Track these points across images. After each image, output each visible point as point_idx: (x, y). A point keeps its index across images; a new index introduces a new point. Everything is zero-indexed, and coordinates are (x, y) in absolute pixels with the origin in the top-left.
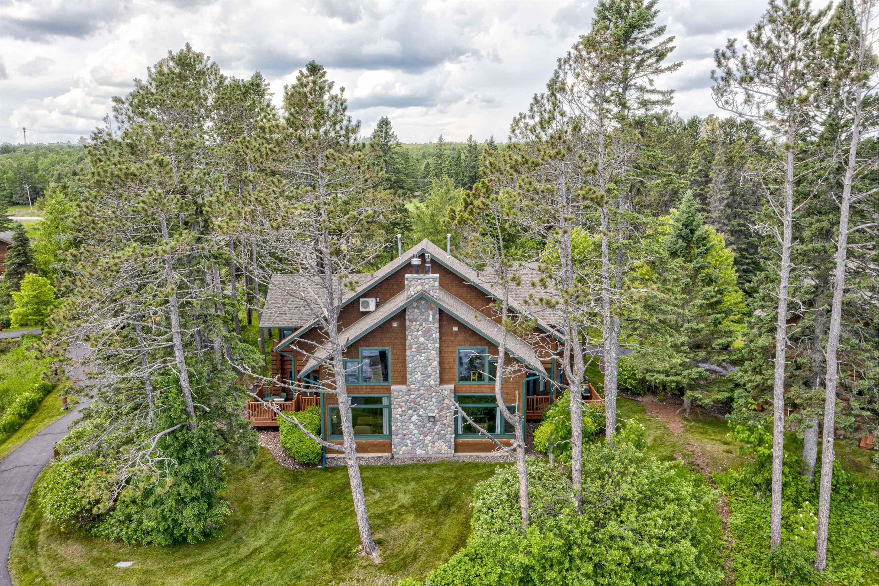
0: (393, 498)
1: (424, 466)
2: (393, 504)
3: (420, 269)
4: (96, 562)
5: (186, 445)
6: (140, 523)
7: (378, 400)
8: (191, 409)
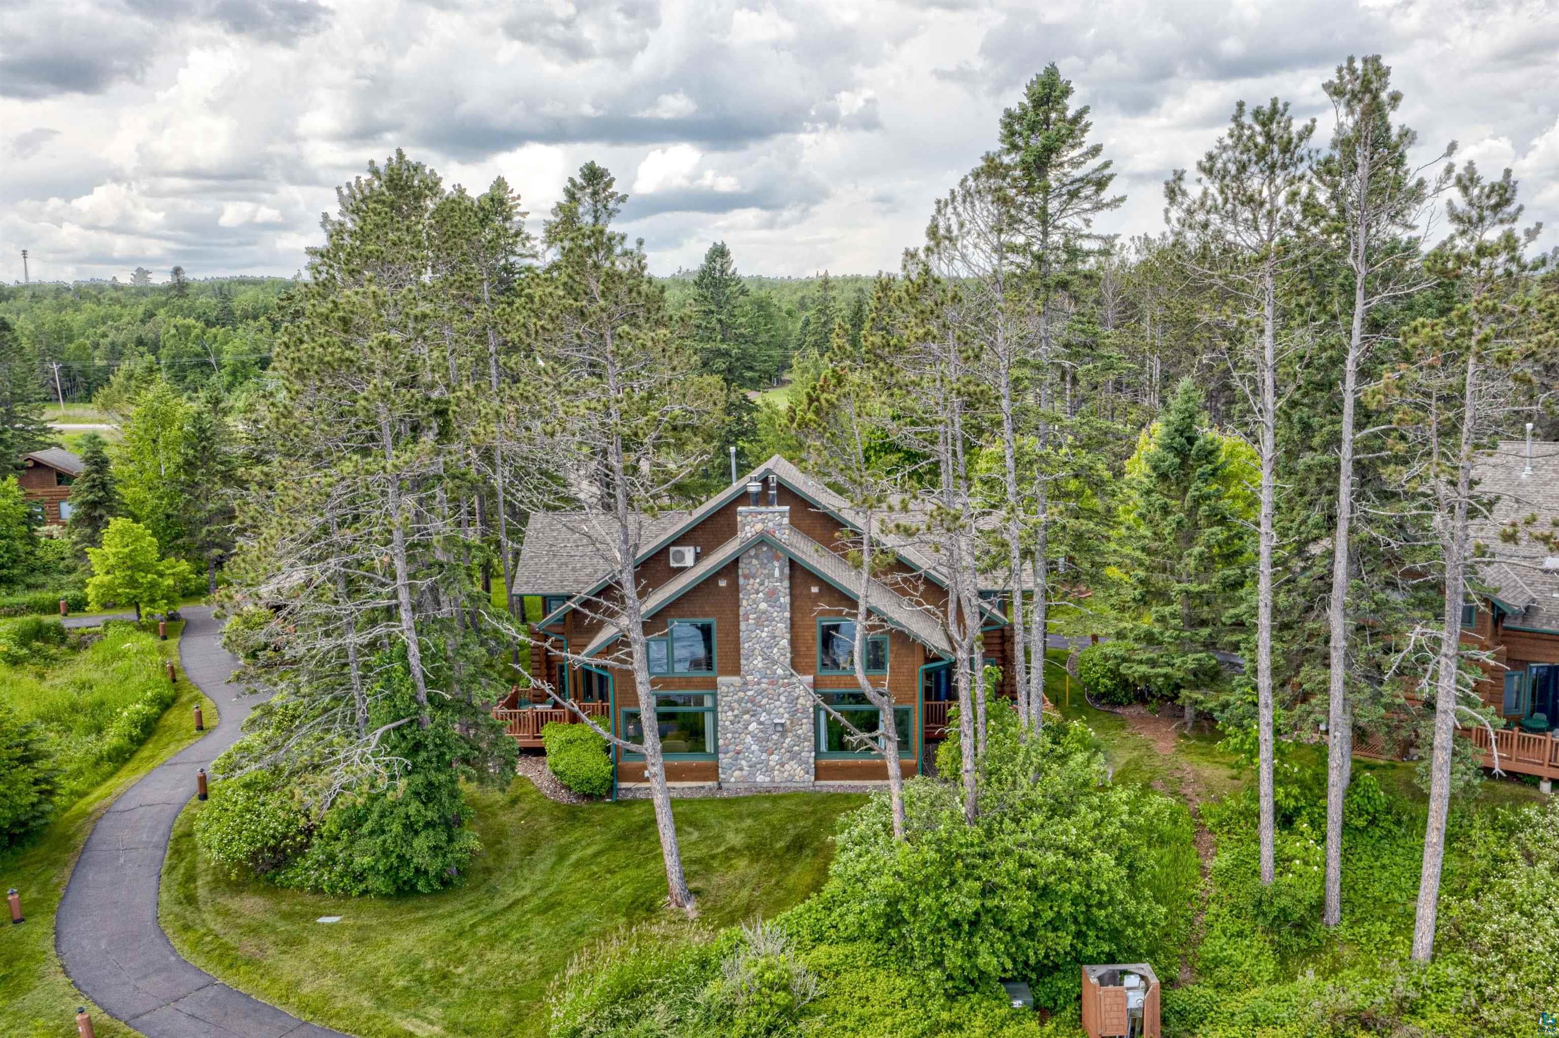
0: (719, 838)
1: (767, 798)
2: (718, 846)
3: (761, 498)
4: (287, 916)
5: (418, 747)
6: (348, 863)
7: (699, 701)
8: (422, 697)
